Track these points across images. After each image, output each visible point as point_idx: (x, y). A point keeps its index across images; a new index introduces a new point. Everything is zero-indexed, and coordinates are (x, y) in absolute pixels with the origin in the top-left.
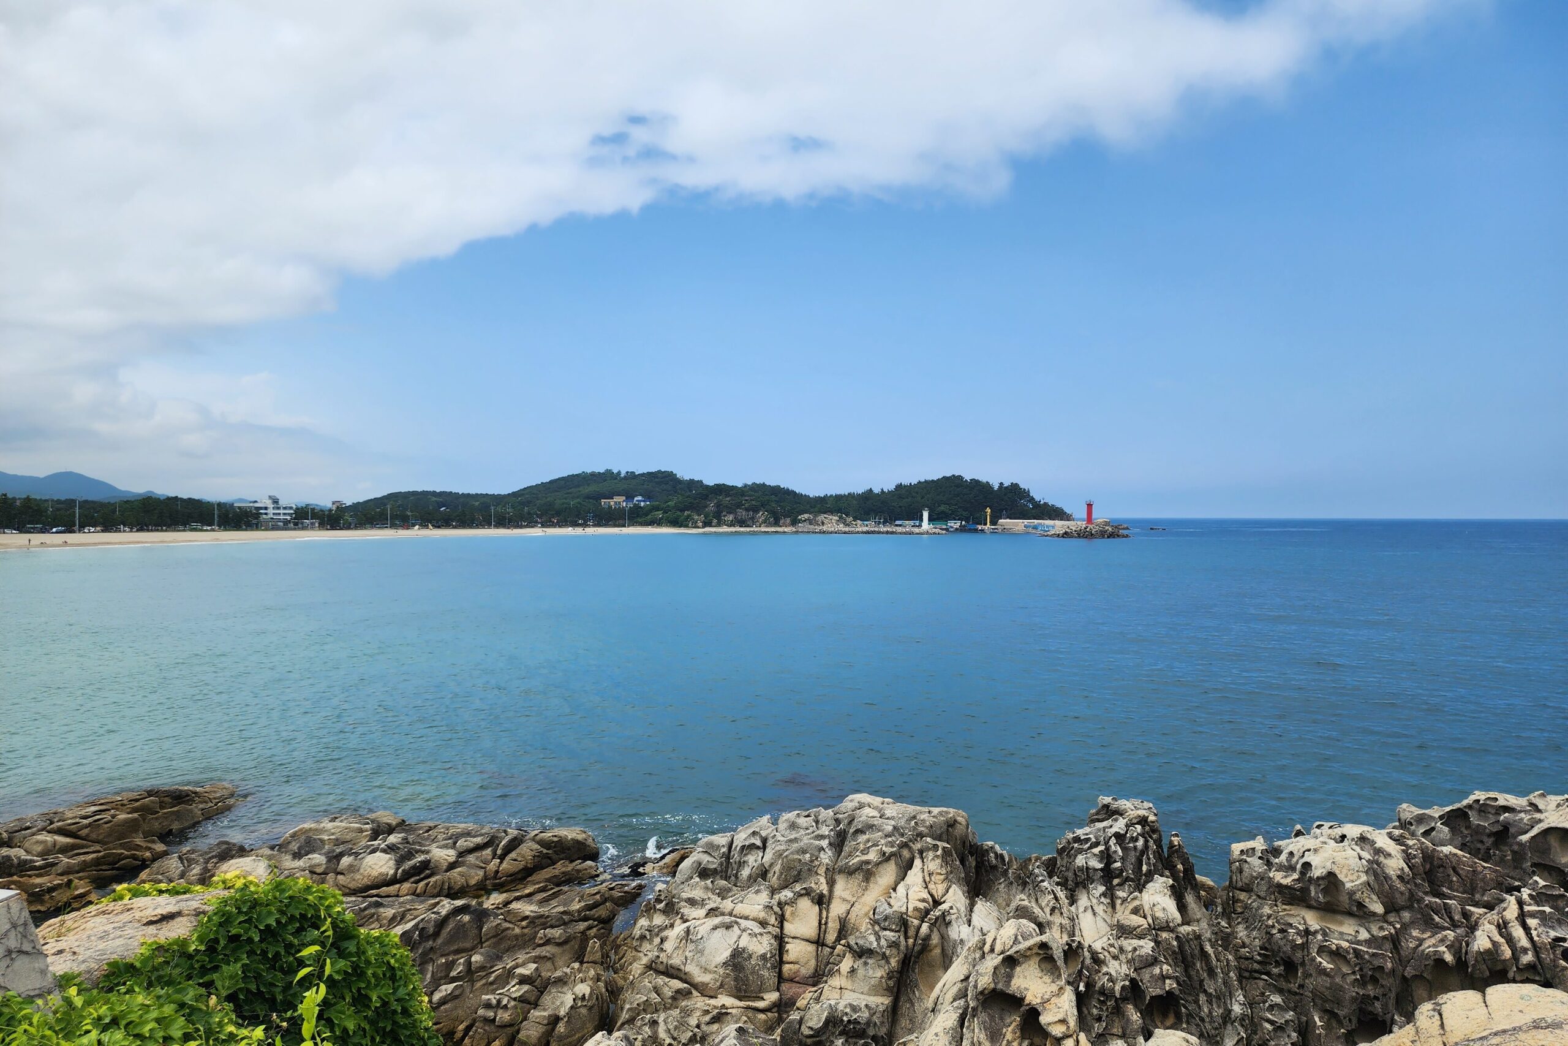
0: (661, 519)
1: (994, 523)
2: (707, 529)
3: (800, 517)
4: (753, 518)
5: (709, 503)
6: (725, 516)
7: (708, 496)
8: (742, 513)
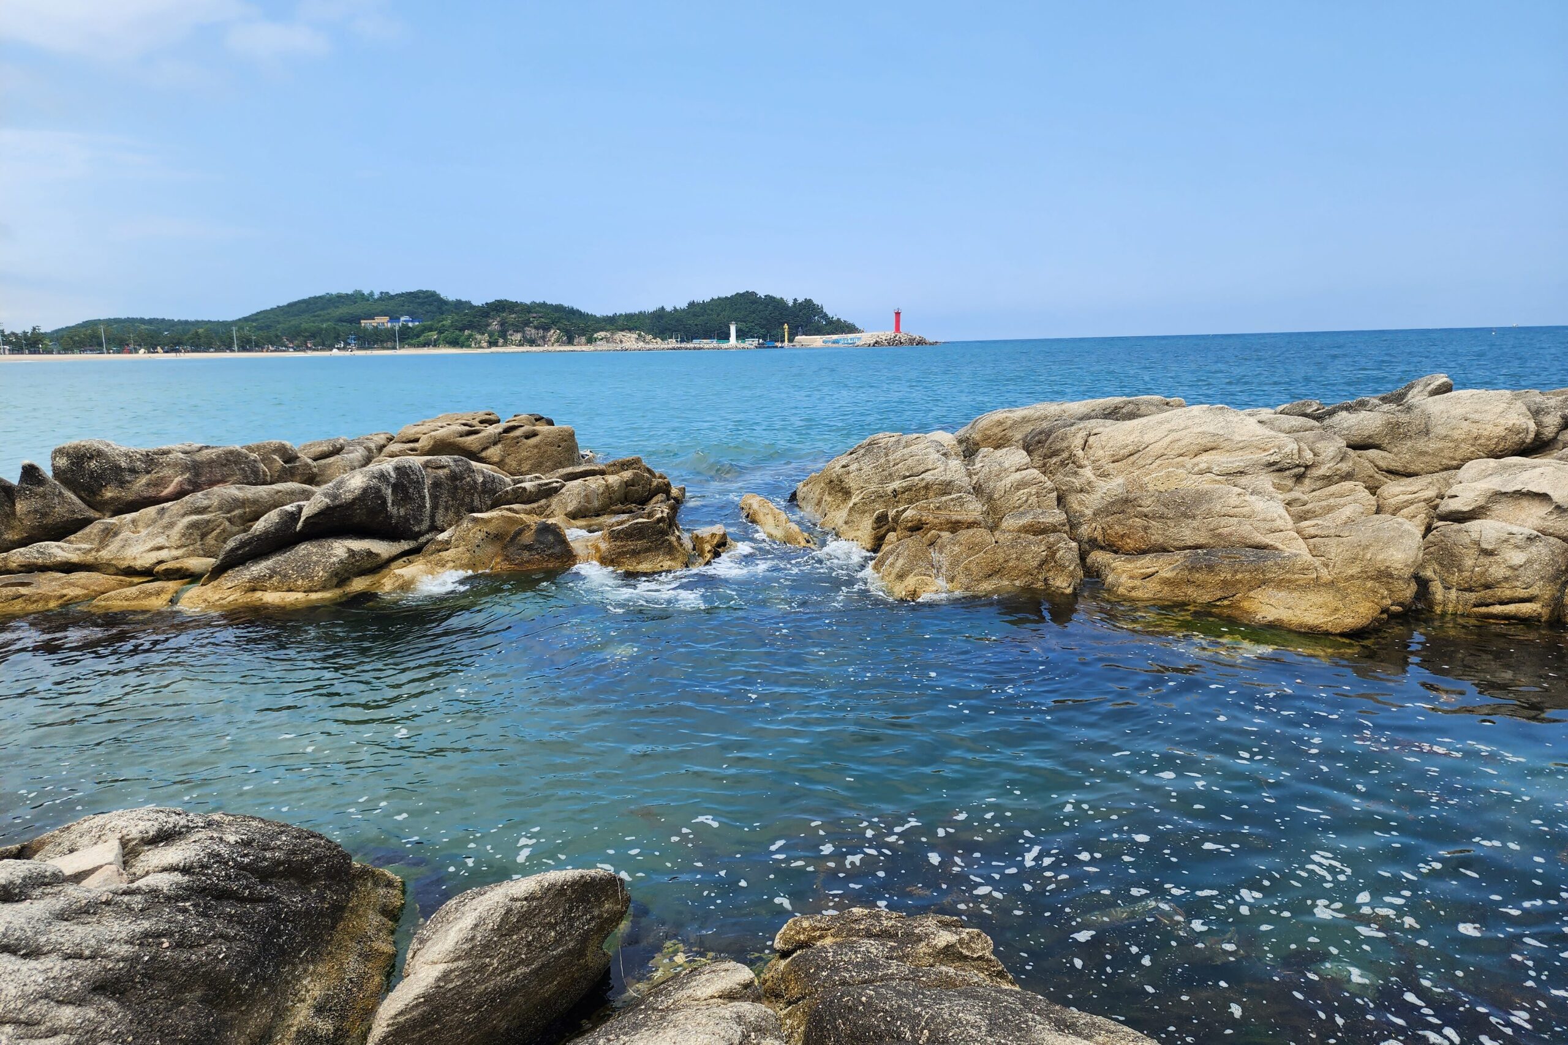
0: (436, 341)
1: (791, 340)
2: (494, 349)
3: (595, 336)
4: (543, 338)
5: (490, 321)
6: (511, 335)
7: (489, 313)
8: (531, 332)
